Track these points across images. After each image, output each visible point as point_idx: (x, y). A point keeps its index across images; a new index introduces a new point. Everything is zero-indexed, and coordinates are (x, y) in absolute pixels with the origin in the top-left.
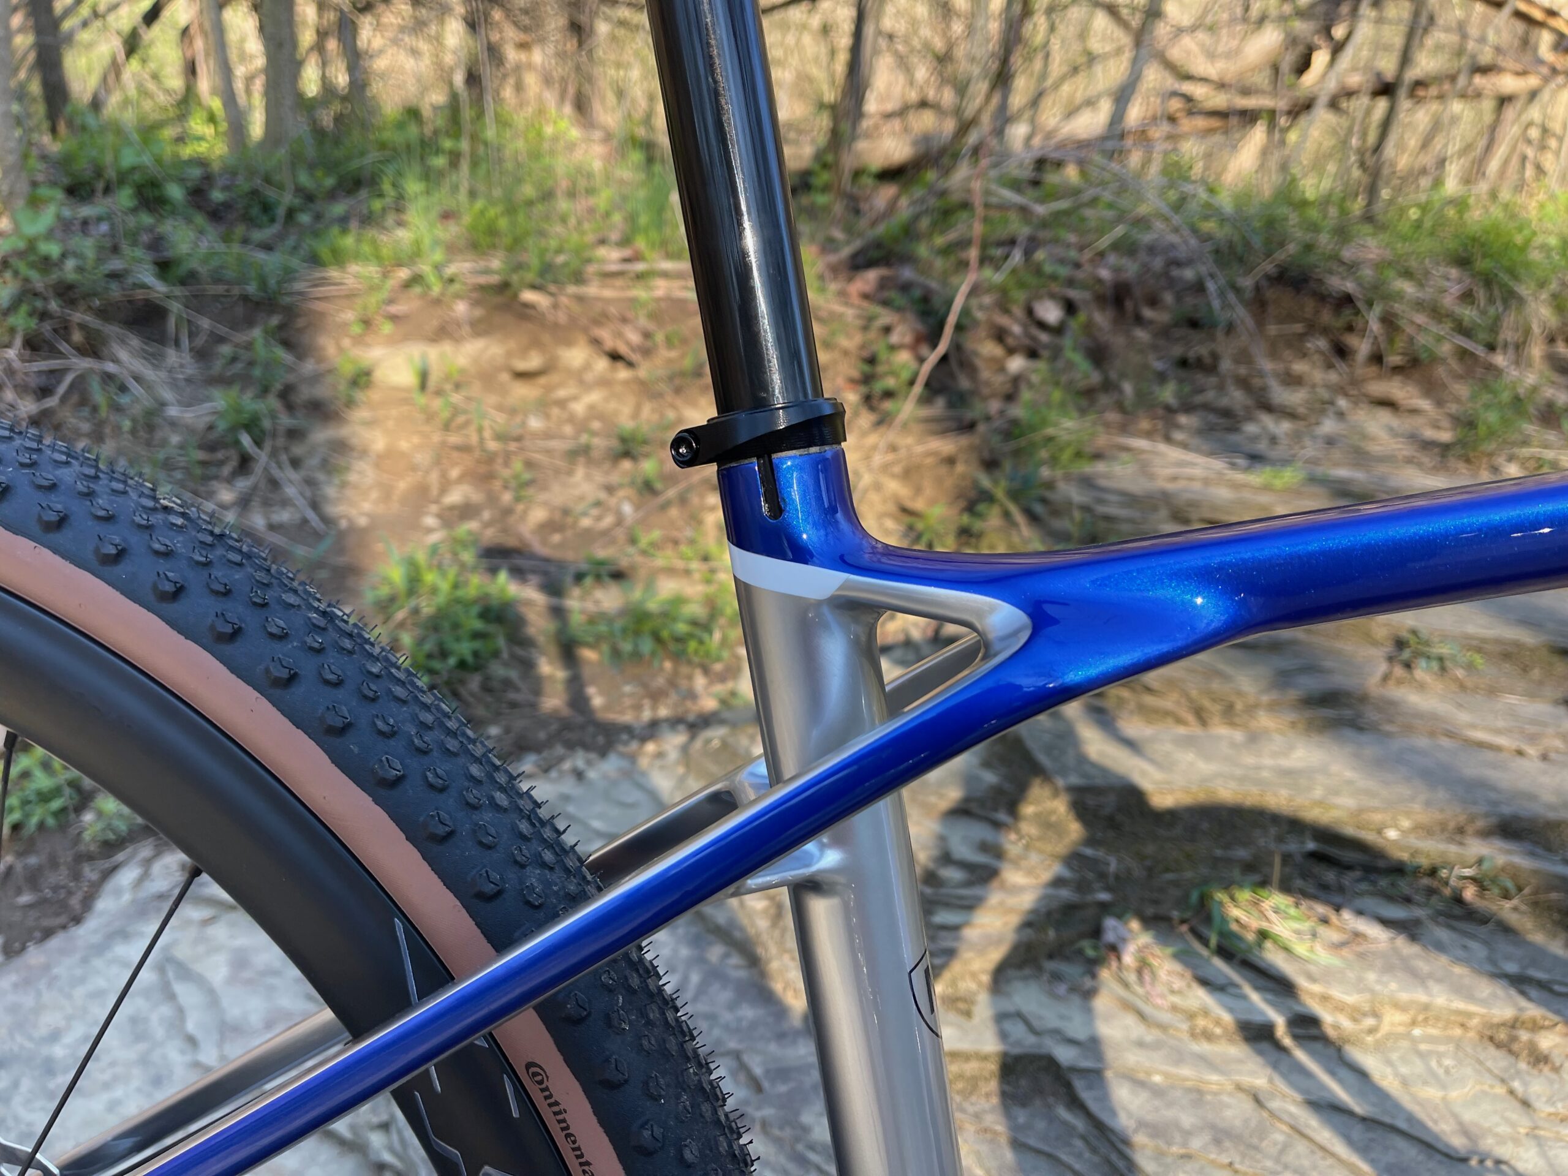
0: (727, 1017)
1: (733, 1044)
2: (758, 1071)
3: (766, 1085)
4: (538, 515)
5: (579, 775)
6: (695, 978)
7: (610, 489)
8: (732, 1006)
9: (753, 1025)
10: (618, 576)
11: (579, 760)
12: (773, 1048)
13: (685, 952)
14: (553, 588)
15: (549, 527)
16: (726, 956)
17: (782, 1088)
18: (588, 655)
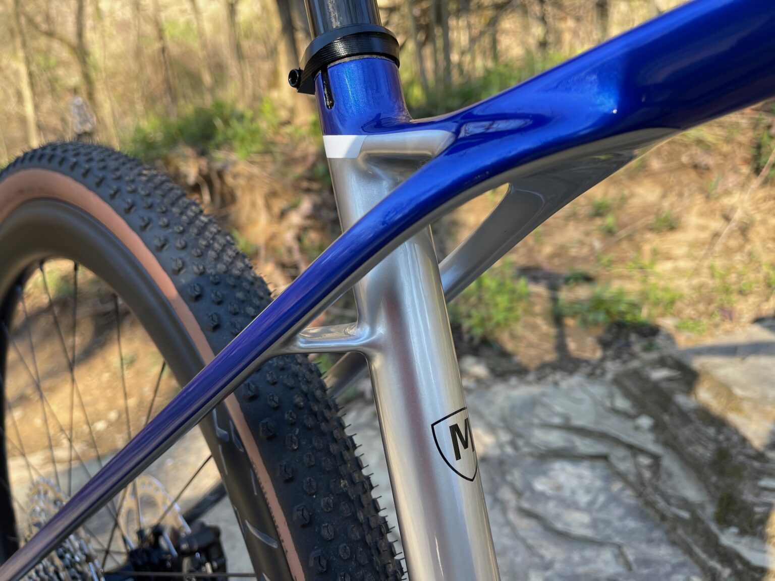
0: (617, 524)
1: (617, 540)
2: (631, 558)
3: (635, 567)
4: (547, 250)
5: (556, 384)
6: (602, 499)
7: (587, 234)
8: (622, 518)
9: (632, 532)
10: (588, 279)
11: (558, 376)
12: (644, 547)
13: (599, 483)
14: (553, 287)
15: (553, 256)
16: (623, 489)
17: (645, 571)
18: (570, 322)
